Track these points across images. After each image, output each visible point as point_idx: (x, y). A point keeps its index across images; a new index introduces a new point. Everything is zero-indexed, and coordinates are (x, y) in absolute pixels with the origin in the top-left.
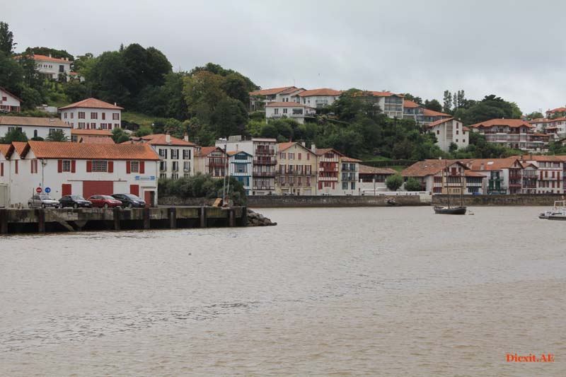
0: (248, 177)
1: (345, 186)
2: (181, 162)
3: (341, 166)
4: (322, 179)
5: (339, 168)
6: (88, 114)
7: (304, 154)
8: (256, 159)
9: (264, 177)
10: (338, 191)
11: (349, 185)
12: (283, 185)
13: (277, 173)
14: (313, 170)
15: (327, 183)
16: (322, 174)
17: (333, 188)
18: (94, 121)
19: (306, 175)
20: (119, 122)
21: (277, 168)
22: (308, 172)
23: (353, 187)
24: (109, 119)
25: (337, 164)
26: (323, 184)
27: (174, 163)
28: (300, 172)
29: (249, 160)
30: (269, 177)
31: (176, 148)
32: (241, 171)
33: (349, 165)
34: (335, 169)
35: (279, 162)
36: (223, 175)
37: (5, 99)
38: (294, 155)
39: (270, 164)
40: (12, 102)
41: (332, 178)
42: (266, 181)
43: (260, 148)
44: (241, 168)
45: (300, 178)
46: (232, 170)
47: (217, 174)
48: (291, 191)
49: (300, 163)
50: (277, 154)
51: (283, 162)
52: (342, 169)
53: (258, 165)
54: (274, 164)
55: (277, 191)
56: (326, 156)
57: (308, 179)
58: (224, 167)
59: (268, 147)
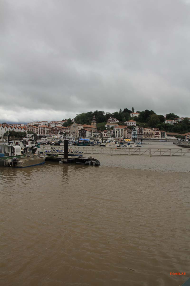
1: (162, 137)
2: (121, 131)
3: (161, 133)
4: (156, 135)
5: (160, 133)
6: (129, 123)
7: (151, 130)
8: (138, 131)
9: (140, 135)
10: (160, 138)
11: (163, 137)
12: (145, 136)
13: (143, 134)
14: (153, 133)
15: (157, 136)
16: (155, 134)
17: (159, 137)
18: (130, 124)
19: (151, 135)
20: (135, 124)
21: (144, 133)
22: (152, 134)
23: (164, 137)
24: (134, 124)
27: (119, 132)
28: (150, 134)
30: (142, 135)
31: (120, 129)
33: (163, 133)
34: (159, 134)
35: (144, 132)
36: (130, 134)
37: (116, 121)
38: (148, 130)
39: (142, 132)
40: (118, 121)
41: (158, 135)
42: (141, 135)
43: (139, 129)
44: (135, 133)
45: (150, 135)
46: (132, 133)
47: (129, 134)
48: (147, 138)
49: (150, 132)
50: (144, 130)
51: (145, 132)
52: (161, 134)
53: (139, 132)
54: (143, 132)
55: (144, 138)
56: (156, 131)
57: (152, 135)
58: (131, 133)
59: (141, 129)
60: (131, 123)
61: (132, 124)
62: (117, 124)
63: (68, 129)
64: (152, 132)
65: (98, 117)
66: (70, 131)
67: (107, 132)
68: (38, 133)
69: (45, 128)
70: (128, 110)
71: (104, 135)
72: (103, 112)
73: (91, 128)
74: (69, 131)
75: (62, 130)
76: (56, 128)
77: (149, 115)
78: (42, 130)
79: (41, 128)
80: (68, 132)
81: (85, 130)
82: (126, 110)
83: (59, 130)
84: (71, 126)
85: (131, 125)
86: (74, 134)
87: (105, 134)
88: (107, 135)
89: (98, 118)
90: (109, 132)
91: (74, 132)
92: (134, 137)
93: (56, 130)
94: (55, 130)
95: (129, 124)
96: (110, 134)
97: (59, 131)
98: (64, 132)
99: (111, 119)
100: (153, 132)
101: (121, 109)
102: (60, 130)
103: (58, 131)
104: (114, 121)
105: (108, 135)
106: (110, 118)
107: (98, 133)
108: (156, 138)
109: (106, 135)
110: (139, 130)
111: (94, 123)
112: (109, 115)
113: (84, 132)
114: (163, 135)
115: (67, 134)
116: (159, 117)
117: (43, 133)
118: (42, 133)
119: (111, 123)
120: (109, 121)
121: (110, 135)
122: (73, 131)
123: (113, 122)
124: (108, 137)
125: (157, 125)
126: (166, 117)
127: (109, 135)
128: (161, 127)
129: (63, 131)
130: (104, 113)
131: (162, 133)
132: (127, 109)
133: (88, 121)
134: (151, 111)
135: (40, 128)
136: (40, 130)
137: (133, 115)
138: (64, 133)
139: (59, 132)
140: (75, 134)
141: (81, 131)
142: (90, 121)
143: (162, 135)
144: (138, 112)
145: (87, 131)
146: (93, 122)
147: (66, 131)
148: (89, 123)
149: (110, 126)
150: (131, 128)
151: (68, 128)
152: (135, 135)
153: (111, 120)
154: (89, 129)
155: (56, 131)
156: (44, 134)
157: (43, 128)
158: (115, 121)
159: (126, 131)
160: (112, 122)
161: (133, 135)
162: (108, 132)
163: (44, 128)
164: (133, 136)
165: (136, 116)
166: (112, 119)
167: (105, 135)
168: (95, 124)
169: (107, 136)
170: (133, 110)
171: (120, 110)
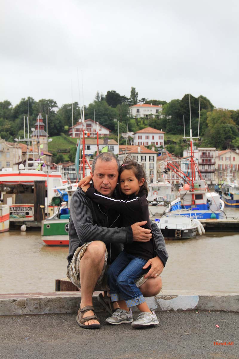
2: (148, 164)
6: (144, 136)
7: (237, 157)
8: (200, 161)
9: (206, 172)
13: (216, 170)
18: (147, 140)
20: (163, 141)
21: (216, 167)
24: (156, 139)
30: (210, 172)
31: (145, 155)
35: (218, 162)
37: (100, 130)
38: (230, 158)
39: (211, 164)
40: (105, 131)
42: (208, 175)
43: (204, 154)
46: (183, 168)
49: (234, 163)
50: (216, 157)
51: (221, 162)
53: (202, 164)
54: (214, 164)
59: (209, 153)
60: (147, 138)
61: (153, 138)
82: (113, 96)
85: (150, 142)
95: (144, 140)
99: (83, 126)
101: (98, 94)
104: (92, 130)
110: (202, 157)
120: (77, 130)
125: (233, 141)
130: (56, 106)
132: (117, 92)
137: (138, 111)
146: (38, 136)
158: (95, 131)
165: (146, 115)
166: (89, 126)
168: (44, 141)
170: (134, 93)
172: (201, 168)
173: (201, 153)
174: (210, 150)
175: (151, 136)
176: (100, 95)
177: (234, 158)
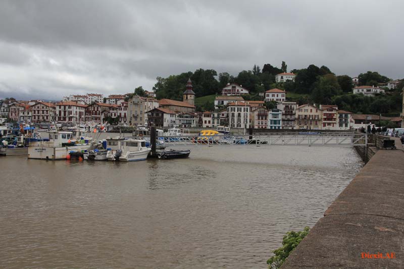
0: (279, 120)
1: (341, 125)
2: (242, 113)
3: (338, 115)
4: (325, 122)
5: (337, 116)
6: (271, 95)
7: (314, 110)
8: (284, 112)
9: (288, 120)
10: (337, 127)
11: (344, 125)
12: (300, 124)
13: (296, 119)
14: (320, 117)
15: (329, 124)
16: (325, 119)
17: (333, 126)
18: (273, 98)
19: (316, 120)
20: (284, 98)
21: (296, 116)
22: (316, 118)
23: (346, 126)
24: (280, 97)
25: (335, 115)
26: (326, 124)
27: (239, 114)
28: (311, 118)
29: (280, 112)
30: (292, 121)
31: (240, 107)
32: (275, 117)
33: (344, 115)
34: (334, 117)
35: (298, 113)
36: (266, 119)
37: (242, 90)
38: (308, 110)
39: (292, 114)
40: (245, 91)
41: (332, 122)
42: (290, 122)
43: (287, 107)
44: (275, 116)
45: (311, 121)
46: (270, 117)
47: (262, 119)
48: (305, 127)
49: (311, 114)
50: (297, 109)
51: (300, 113)
52: (339, 117)
53: (285, 114)
54: (295, 114)
55: (296, 127)
56: (328, 110)
57: (316, 122)
58: (266, 116)
59: (291, 106)
60: (273, 96)
61: (277, 96)
62: (241, 98)
63: (121, 110)
64: (317, 114)
65: (202, 83)
66: (127, 115)
67: (212, 115)
68: (57, 120)
69: (72, 107)
70: (272, 67)
71: (204, 122)
72: (215, 73)
73: (180, 108)
74: (125, 114)
75: (109, 112)
76: (96, 108)
77: (317, 77)
78: (65, 112)
79: (62, 107)
80: (123, 115)
81: (161, 111)
82: (268, 68)
83: (102, 112)
84: (129, 103)
85: (275, 98)
86: (136, 120)
87: (208, 119)
88: (211, 122)
89: (201, 87)
90: (216, 115)
91: (136, 115)
92: (275, 127)
93: (96, 111)
94: (94, 112)
95: (270, 97)
96: (218, 120)
97: (103, 115)
98: (113, 117)
99: (230, 88)
100: (319, 113)
101: (255, 66)
102: (105, 111)
103: (99, 113)
104: (236, 90)
105: (213, 123)
106: (229, 84)
107: (191, 117)
108: (327, 127)
109: (209, 122)
110: (285, 109)
111: (189, 96)
112: (225, 79)
113: (157, 115)
114: (344, 120)
115: (120, 122)
116: (339, 81)
117: (67, 119)
118: (65, 119)
119: (230, 96)
120: (226, 90)
121: (218, 123)
122: (134, 113)
123: (234, 93)
124: (213, 126)
125: (332, 98)
126: (357, 80)
127: (216, 121)
128: (343, 103)
129: (112, 114)
130: (216, 75)
131: (341, 117)
132: (271, 65)
133: (177, 93)
134: (323, 67)
135: (60, 108)
136: (60, 112)
137: (282, 78)
138: (114, 119)
139: (102, 117)
140: (139, 119)
141: (152, 114)
142: (182, 92)
143: (341, 120)
144: (294, 71)
145: (165, 113)
146: (187, 94)
147: (119, 114)
148: (180, 95)
149: (225, 103)
150: (272, 106)
151: (123, 108)
152: (275, 122)
153: (230, 90)
154: (175, 108)
155: (96, 114)
156: (69, 120)
157: (67, 107)
158: (238, 90)
159: (256, 113)
160: (233, 95)
161: (271, 120)
162: (214, 115)
163: (70, 107)
164: (271, 124)
165: (288, 81)
166: (234, 87)
167: (206, 122)
168: (191, 98)
169: (210, 125)
170: (284, 66)
171: (255, 68)
172: (284, 117)
173: (284, 106)
174: (292, 104)
175: (276, 94)
176: (256, 67)
177: (311, 110)
